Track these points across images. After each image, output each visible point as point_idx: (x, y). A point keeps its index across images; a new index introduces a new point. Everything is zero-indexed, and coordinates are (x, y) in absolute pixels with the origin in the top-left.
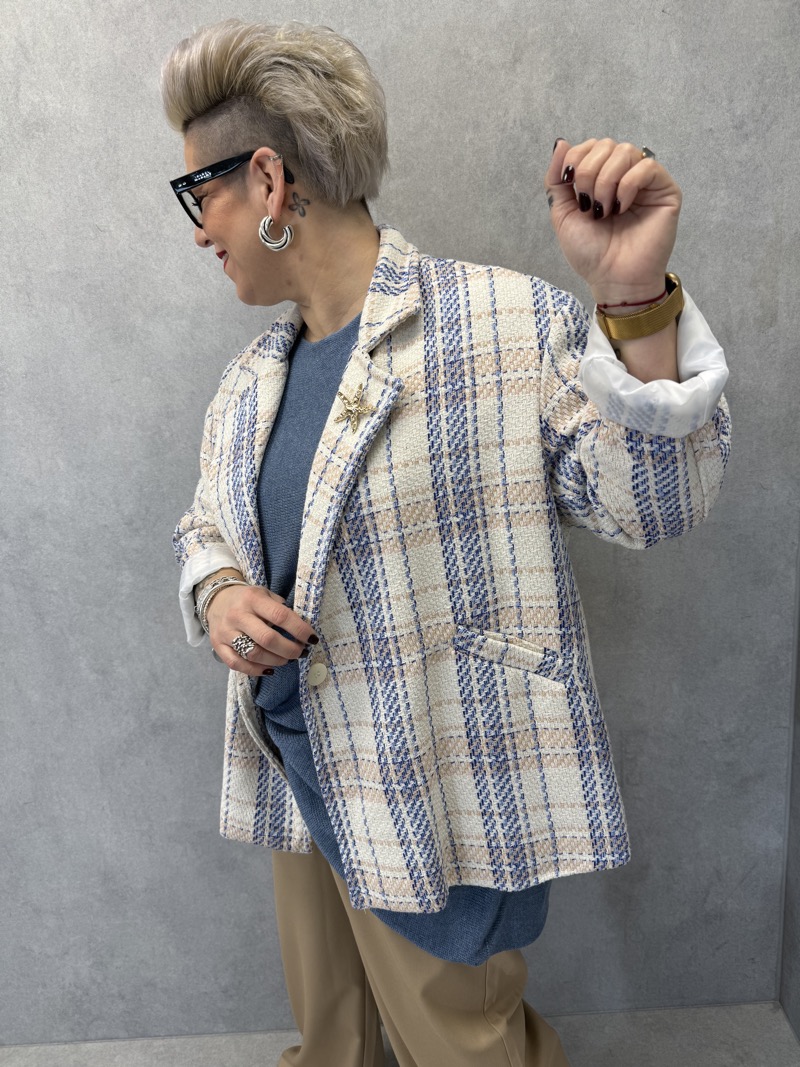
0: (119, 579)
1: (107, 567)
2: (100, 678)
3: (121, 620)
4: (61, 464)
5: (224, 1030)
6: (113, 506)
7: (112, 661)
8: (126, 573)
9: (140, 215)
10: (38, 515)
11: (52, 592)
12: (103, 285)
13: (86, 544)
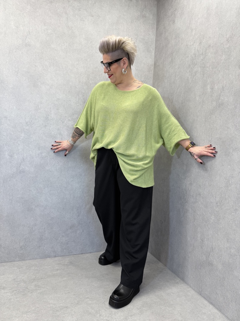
0: (21, 135)
1: (19, 132)
2: (10, 157)
3: (19, 144)
4: (15, 107)
6: (24, 119)
7: (14, 154)
8: (23, 134)
9: (44, 66)
10: (6, 117)
11: (4, 135)
12: (34, 76)
13: (15, 126)
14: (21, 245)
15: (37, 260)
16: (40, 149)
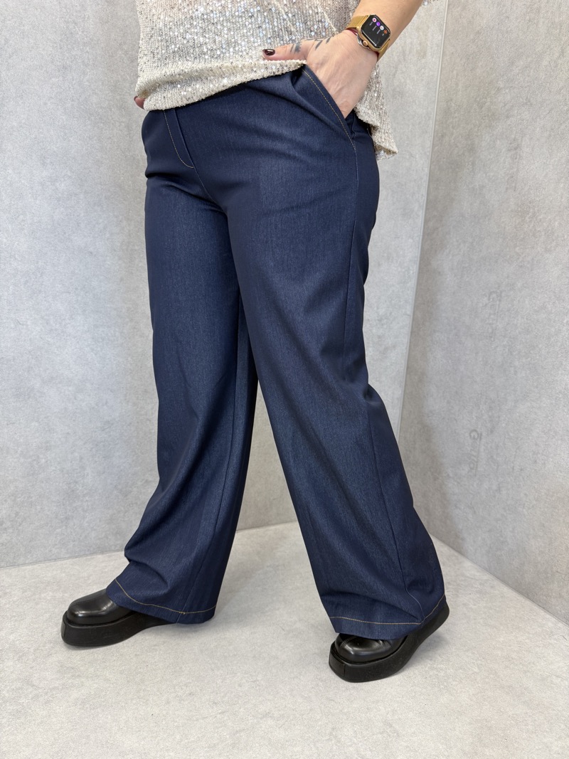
15: (59, 563)
16: (48, 161)
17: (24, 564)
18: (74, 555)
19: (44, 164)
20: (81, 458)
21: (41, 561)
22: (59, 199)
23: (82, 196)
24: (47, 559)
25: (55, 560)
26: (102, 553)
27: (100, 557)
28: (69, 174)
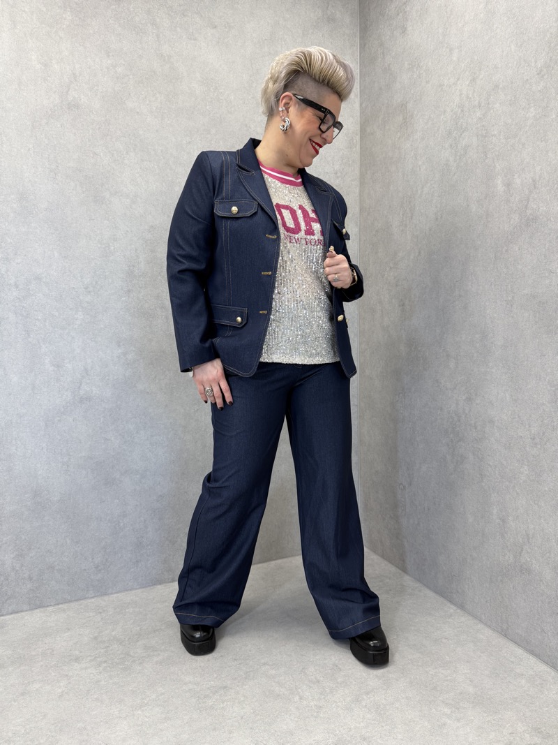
0: (76, 316)
2: (56, 369)
5: (92, 596)
6: (79, 278)
7: (64, 360)
12: (93, 177)
13: (61, 296)
14: (96, 562)
15: (133, 592)
16: (121, 344)
17: (112, 594)
18: (143, 586)
19: (119, 346)
20: (145, 521)
21: (122, 591)
22: (128, 364)
23: (141, 361)
24: (126, 590)
25: (131, 590)
26: (160, 584)
27: (159, 587)
28: (134, 349)
